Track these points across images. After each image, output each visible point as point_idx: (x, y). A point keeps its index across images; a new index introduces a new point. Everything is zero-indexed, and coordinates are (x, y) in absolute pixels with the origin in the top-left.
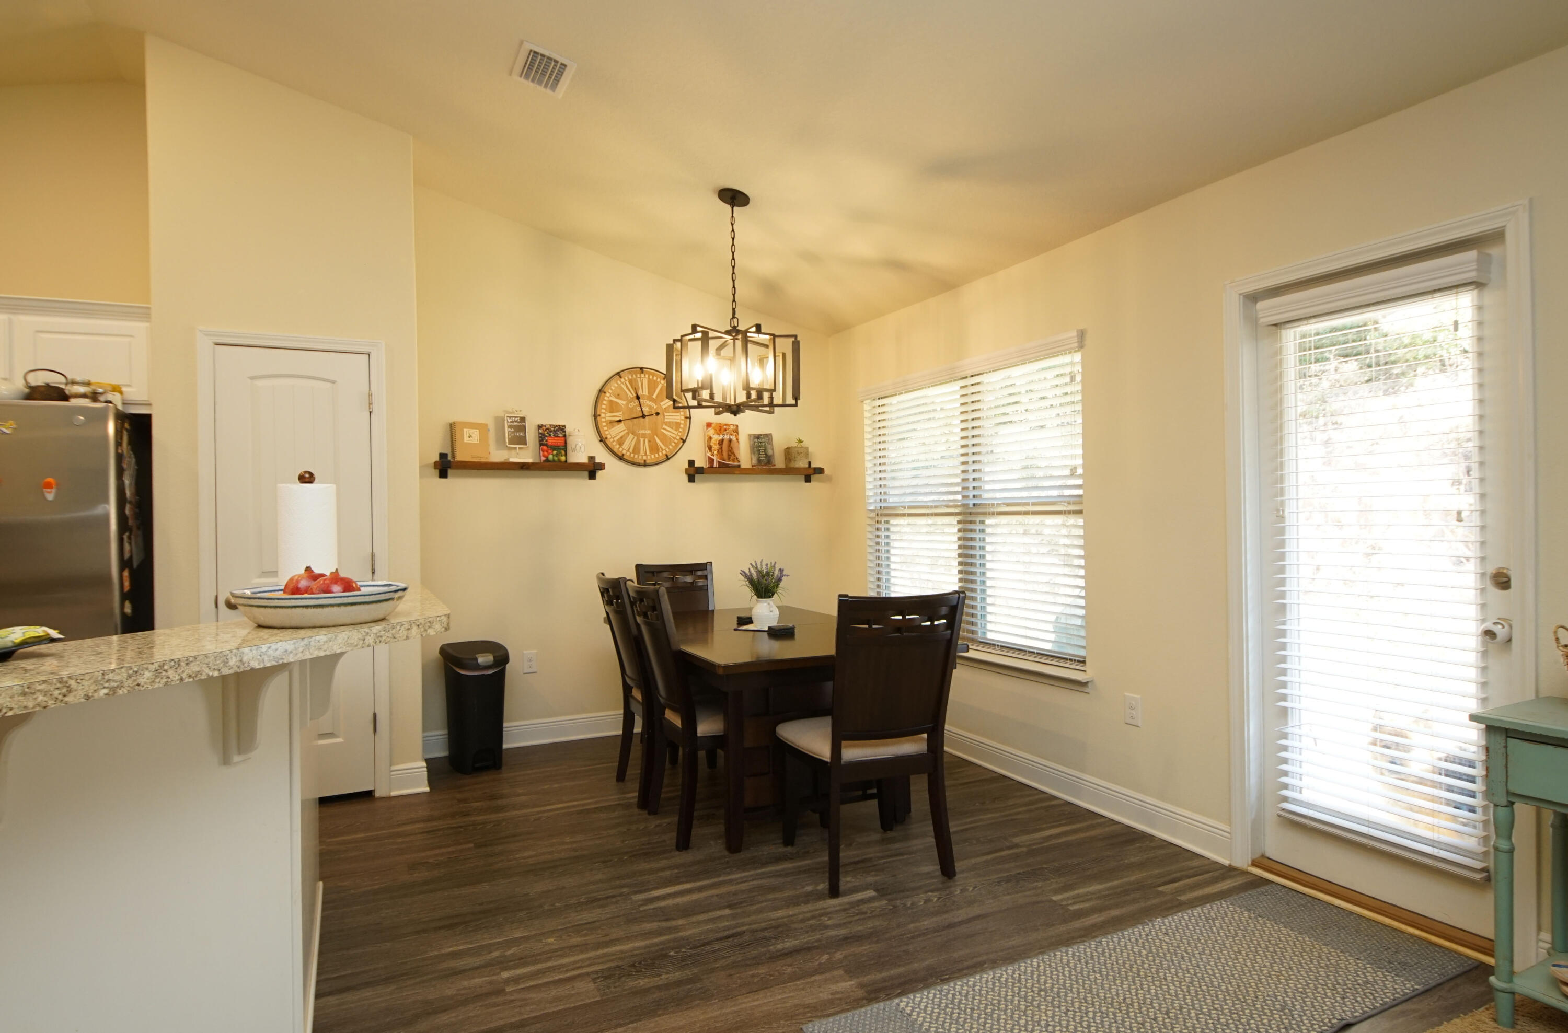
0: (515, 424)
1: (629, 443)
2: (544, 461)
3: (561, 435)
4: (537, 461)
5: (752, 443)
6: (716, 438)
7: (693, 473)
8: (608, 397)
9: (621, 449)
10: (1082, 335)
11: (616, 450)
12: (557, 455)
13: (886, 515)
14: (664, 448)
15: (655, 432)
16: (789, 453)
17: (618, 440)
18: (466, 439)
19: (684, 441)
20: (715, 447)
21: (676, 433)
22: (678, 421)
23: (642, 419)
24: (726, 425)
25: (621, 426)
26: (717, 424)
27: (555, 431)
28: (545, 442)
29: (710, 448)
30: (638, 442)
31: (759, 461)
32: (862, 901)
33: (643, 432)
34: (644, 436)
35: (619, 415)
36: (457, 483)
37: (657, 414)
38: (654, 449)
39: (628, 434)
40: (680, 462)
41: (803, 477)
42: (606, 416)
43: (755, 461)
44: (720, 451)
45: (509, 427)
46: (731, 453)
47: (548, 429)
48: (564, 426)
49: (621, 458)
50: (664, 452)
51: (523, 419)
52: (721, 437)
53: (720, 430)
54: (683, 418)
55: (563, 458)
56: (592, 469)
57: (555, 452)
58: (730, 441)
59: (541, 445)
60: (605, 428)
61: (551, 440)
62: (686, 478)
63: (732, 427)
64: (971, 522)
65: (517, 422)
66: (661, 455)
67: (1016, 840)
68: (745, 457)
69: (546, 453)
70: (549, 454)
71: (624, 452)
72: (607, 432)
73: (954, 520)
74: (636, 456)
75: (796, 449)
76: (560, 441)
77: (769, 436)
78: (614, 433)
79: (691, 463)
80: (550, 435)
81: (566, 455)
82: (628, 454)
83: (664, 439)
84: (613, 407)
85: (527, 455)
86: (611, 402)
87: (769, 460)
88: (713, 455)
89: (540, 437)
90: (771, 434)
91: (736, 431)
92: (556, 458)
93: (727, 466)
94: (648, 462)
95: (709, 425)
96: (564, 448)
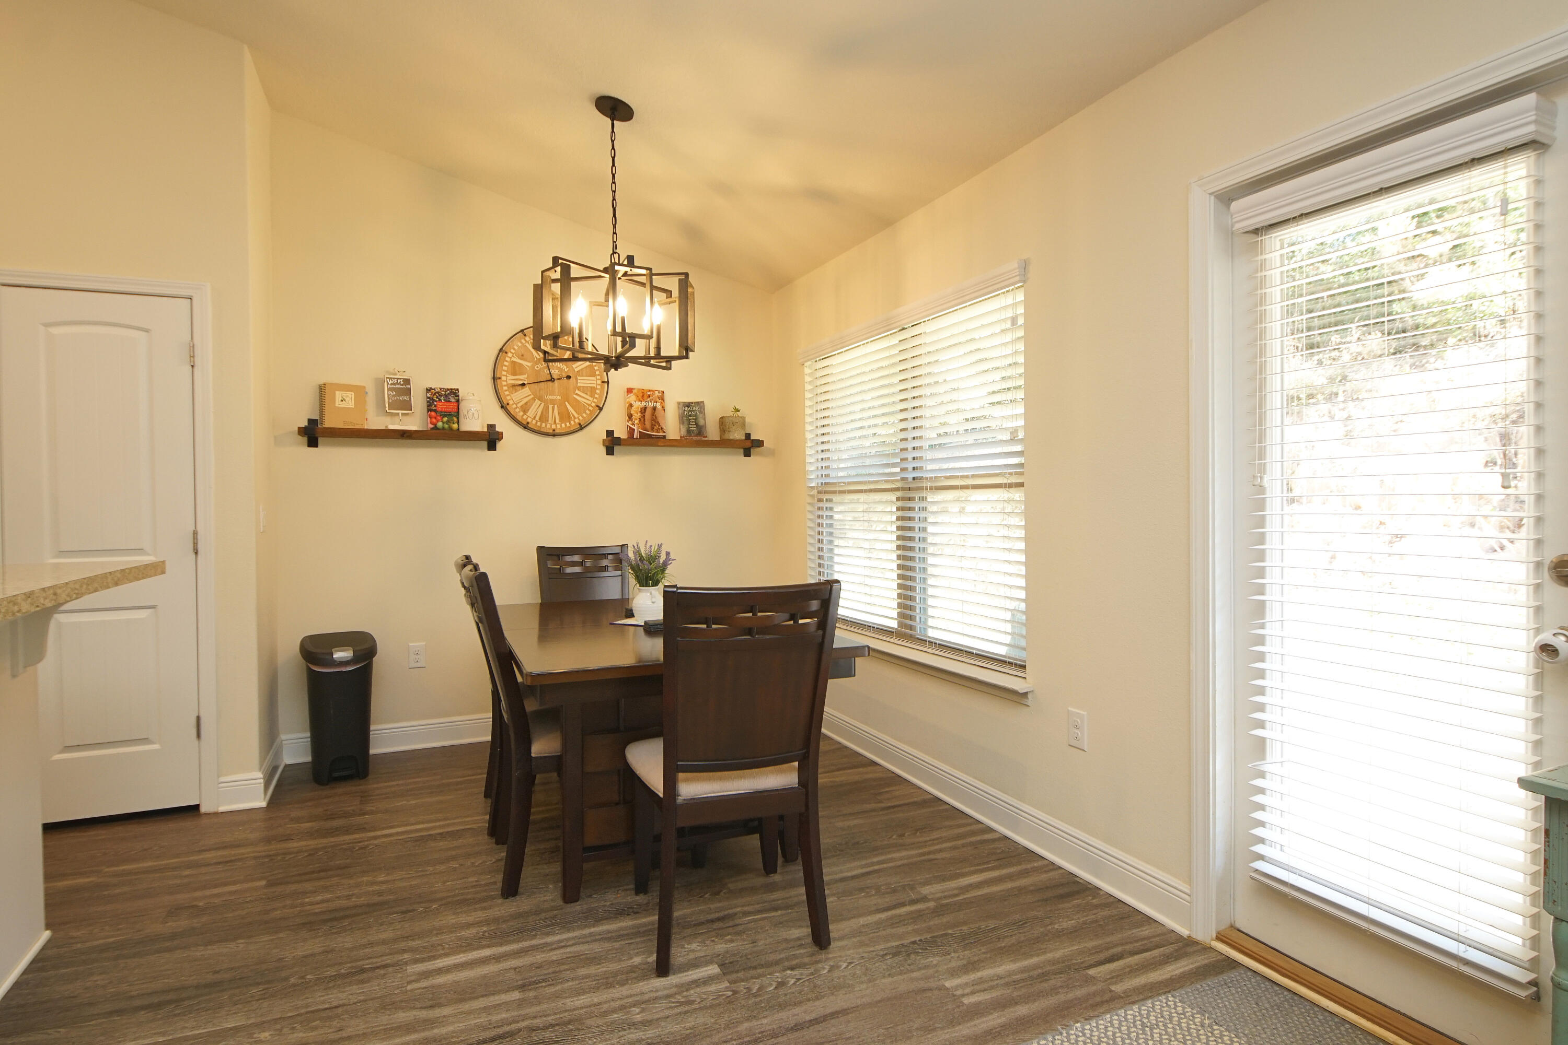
0: (397, 386)
1: (535, 411)
2: (432, 429)
3: (453, 400)
4: (425, 429)
5: (681, 411)
6: (638, 405)
7: (612, 444)
8: (510, 357)
9: (525, 417)
10: (1025, 266)
11: (519, 418)
12: (448, 422)
13: (827, 492)
14: (576, 415)
15: (566, 398)
16: (723, 423)
17: (522, 407)
18: (338, 403)
19: (601, 409)
20: (637, 415)
21: (591, 399)
22: (595, 386)
23: (550, 384)
24: (650, 391)
25: (526, 391)
26: (639, 389)
27: (446, 396)
28: (433, 407)
29: (630, 417)
30: (546, 409)
31: (689, 431)
32: (696, 983)
33: (552, 397)
34: (553, 402)
35: (523, 378)
36: (326, 452)
37: (569, 377)
38: (564, 416)
39: (534, 399)
40: (598, 431)
41: (742, 451)
42: (507, 379)
43: (684, 432)
44: (642, 420)
45: (389, 389)
46: (655, 422)
47: (438, 393)
48: (457, 390)
49: (525, 427)
50: (577, 421)
51: (407, 381)
52: (643, 404)
53: (643, 396)
54: (599, 382)
55: (455, 426)
56: (491, 439)
57: (445, 419)
58: (654, 409)
59: (429, 410)
60: (507, 393)
61: (441, 406)
62: (604, 450)
63: (657, 393)
64: (910, 499)
65: (399, 384)
66: (573, 424)
67: (926, 890)
68: (672, 427)
69: (434, 420)
70: (438, 421)
71: (529, 420)
72: (508, 398)
73: (893, 497)
74: (544, 425)
75: (731, 419)
76: (451, 407)
77: (700, 404)
78: (517, 398)
79: (610, 433)
80: (440, 400)
81: (458, 423)
82: (534, 422)
83: (578, 406)
84: (516, 369)
85: (414, 421)
86: (514, 362)
87: (700, 430)
88: (633, 424)
89: (428, 402)
90: (703, 402)
91: (662, 398)
92: (446, 426)
93: (650, 437)
94: (557, 431)
95: (630, 391)
96: (456, 414)
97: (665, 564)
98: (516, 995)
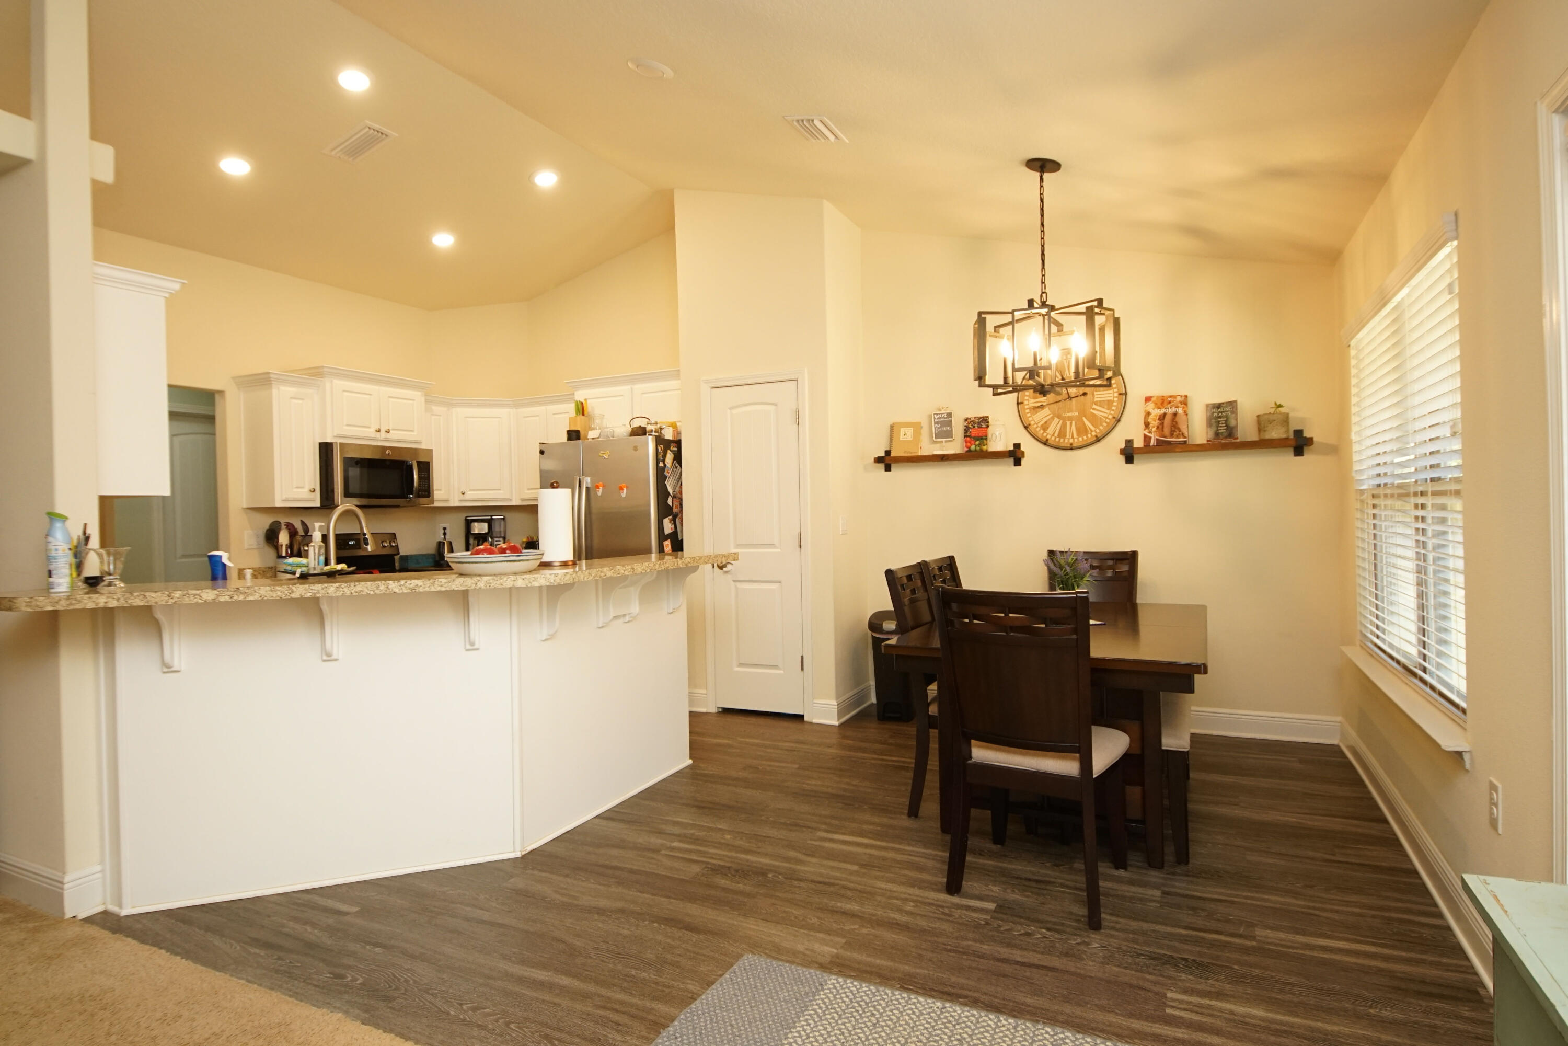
0: (942, 420)
1: (1054, 427)
2: (967, 451)
3: (984, 426)
4: (961, 452)
5: (1209, 414)
6: (1157, 412)
7: (1129, 455)
9: (1045, 434)
11: (1040, 436)
12: (979, 445)
14: (1093, 429)
15: (1083, 413)
16: (1262, 422)
17: (1042, 426)
18: (902, 438)
19: (1118, 420)
20: (1154, 423)
21: (1108, 411)
22: (1111, 398)
23: (1068, 402)
24: (1171, 397)
25: (1046, 411)
26: (1158, 397)
27: (979, 423)
28: (968, 434)
29: (1147, 425)
30: (1064, 425)
31: (1217, 434)
33: (1070, 414)
34: (1070, 419)
35: (1043, 400)
36: (897, 475)
37: (1085, 394)
38: (1082, 430)
39: (1053, 418)
40: (1117, 440)
41: (1292, 450)
42: (1030, 403)
43: (1211, 434)
44: (1160, 427)
45: (935, 423)
46: (1175, 427)
47: (972, 421)
48: (988, 417)
49: (1045, 443)
50: (1094, 434)
51: (949, 415)
52: (1163, 411)
53: (1162, 403)
54: (1116, 395)
55: (985, 448)
56: (1015, 456)
57: (977, 443)
58: (1175, 414)
59: (966, 436)
60: (1029, 415)
61: (974, 432)
62: (1122, 459)
63: (1179, 399)
65: (944, 417)
66: (1090, 437)
68: (1196, 431)
69: (969, 444)
70: (971, 445)
71: (1049, 437)
72: (1030, 419)
74: (1062, 440)
75: (1266, 417)
76: (982, 432)
77: (1233, 404)
78: (1038, 419)
79: (1128, 443)
80: (974, 427)
81: (987, 444)
82: (1053, 438)
83: (1094, 420)
85: (955, 446)
87: (1231, 432)
88: (1150, 432)
89: (965, 430)
90: (1235, 402)
91: (1185, 402)
92: (978, 448)
93: (1169, 443)
94: (1075, 445)
95: (1148, 399)
96: (983, 438)
98: (856, 868)
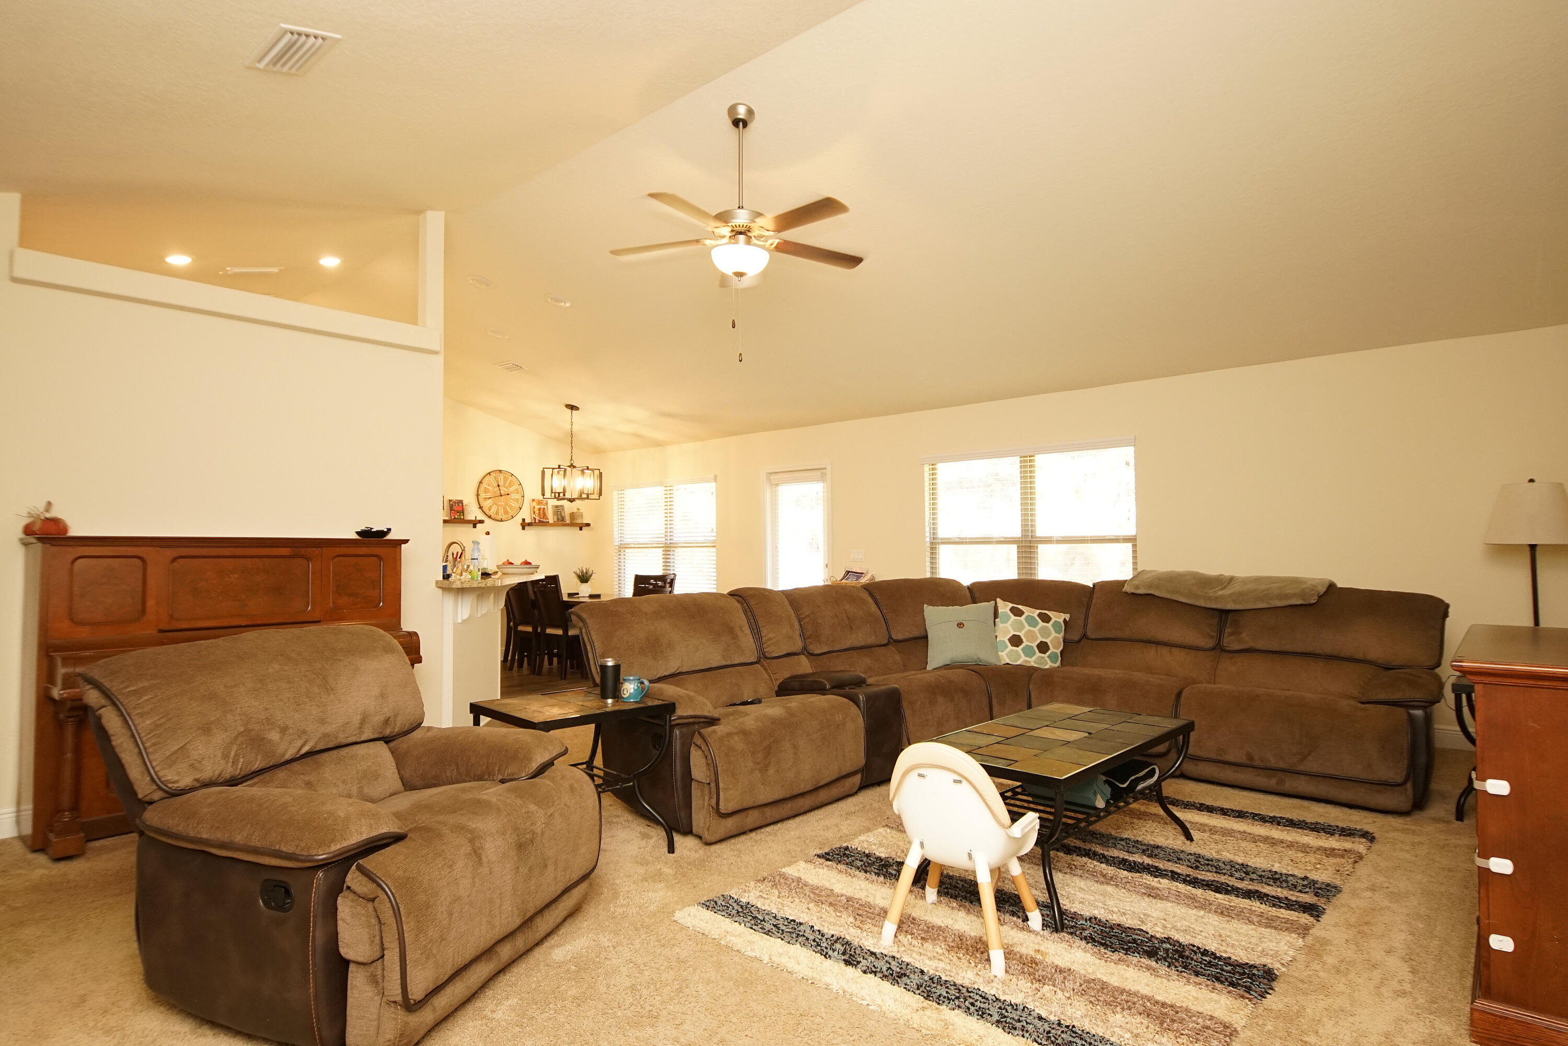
1: (494, 509)
2: (453, 519)
3: (461, 505)
4: (450, 519)
5: (554, 510)
6: (537, 507)
7: (524, 525)
8: (484, 485)
9: (490, 513)
10: (716, 477)
12: (459, 515)
13: (625, 548)
14: (510, 512)
15: (506, 504)
16: (573, 517)
17: (488, 508)
19: (521, 509)
20: (537, 512)
21: (516, 504)
22: (518, 497)
24: (540, 501)
25: (490, 501)
26: (537, 500)
27: (458, 503)
29: (534, 512)
30: (498, 509)
31: (558, 519)
33: (501, 503)
34: (501, 506)
35: (489, 495)
37: (508, 494)
38: (506, 512)
39: (493, 505)
40: (518, 519)
41: (579, 527)
42: (482, 495)
43: (555, 519)
44: (539, 514)
46: (544, 514)
47: (455, 502)
48: (462, 500)
49: (490, 517)
50: (510, 514)
52: (539, 507)
53: (537, 503)
54: (520, 496)
55: (462, 517)
56: (475, 523)
58: (544, 509)
59: (452, 510)
60: (482, 502)
61: (455, 508)
62: (521, 527)
63: (543, 502)
64: (669, 551)
66: (509, 516)
68: (551, 518)
69: (455, 514)
72: (483, 504)
73: (660, 549)
74: (497, 516)
75: (577, 514)
76: (460, 509)
77: (562, 506)
78: (486, 504)
79: (524, 520)
80: (456, 505)
81: (463, 515)
82: (493, 515)
83: (511, 507)
84: (486, 491)
85: (447, 515)
86: (485, 488)
87: (563, 519)
88: (534, 516)
89: (451, 506)
91: (545, 505)
93: (543, 522)
94: (503, 519)
95: (533, 500)
96: (462, 512)
97: (591, 575)
